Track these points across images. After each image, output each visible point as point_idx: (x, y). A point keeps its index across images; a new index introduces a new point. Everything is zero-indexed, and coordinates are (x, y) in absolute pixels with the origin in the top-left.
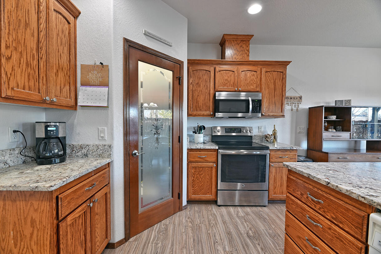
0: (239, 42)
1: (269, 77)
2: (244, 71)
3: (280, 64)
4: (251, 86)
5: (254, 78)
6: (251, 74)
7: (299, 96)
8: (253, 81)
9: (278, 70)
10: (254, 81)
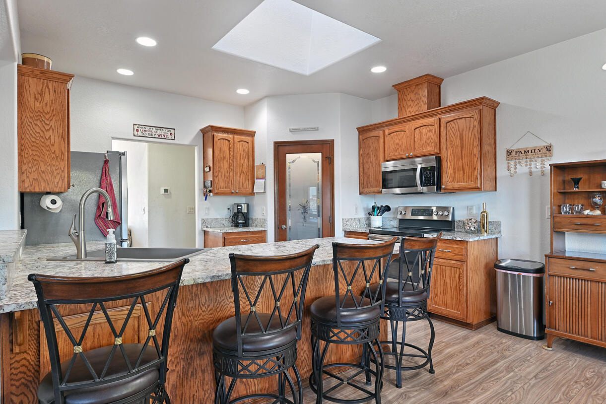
0: (413, 88)
1: (453, 129)
2: (417, 128)
3: (468, 106)
4: (428, 147)
5: (432, 136)
6: (427, 131)
7: (546, 144)
8: (430, 139)
9: (464, 116)
10: (432, 139)
